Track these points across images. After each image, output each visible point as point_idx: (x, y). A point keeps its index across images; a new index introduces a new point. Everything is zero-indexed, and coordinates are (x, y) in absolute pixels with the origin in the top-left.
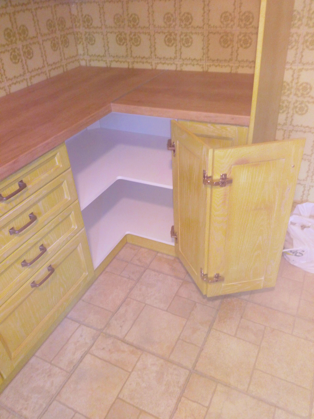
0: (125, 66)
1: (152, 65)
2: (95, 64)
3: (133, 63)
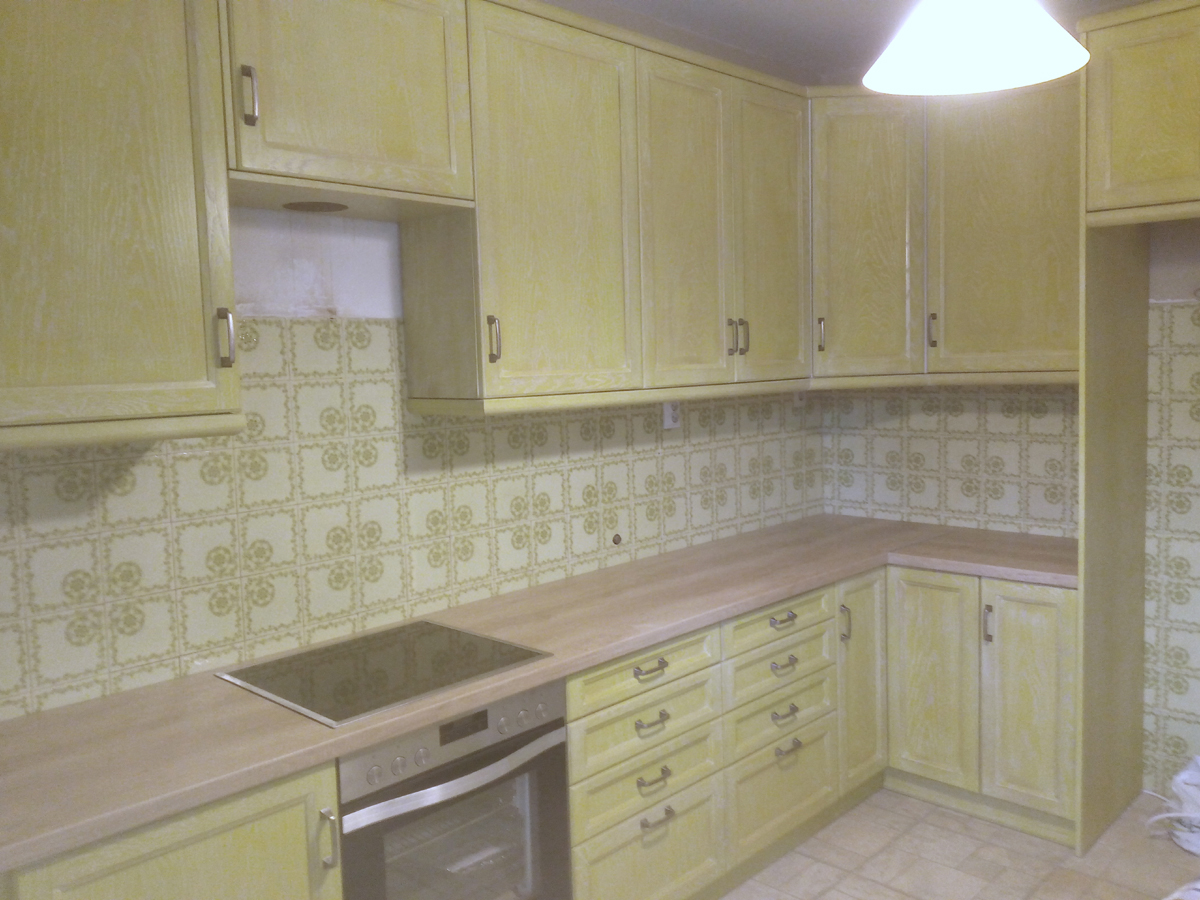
0: (897, 517)
1: (939, 519)
2: (848, 512)
3: (910, 514)
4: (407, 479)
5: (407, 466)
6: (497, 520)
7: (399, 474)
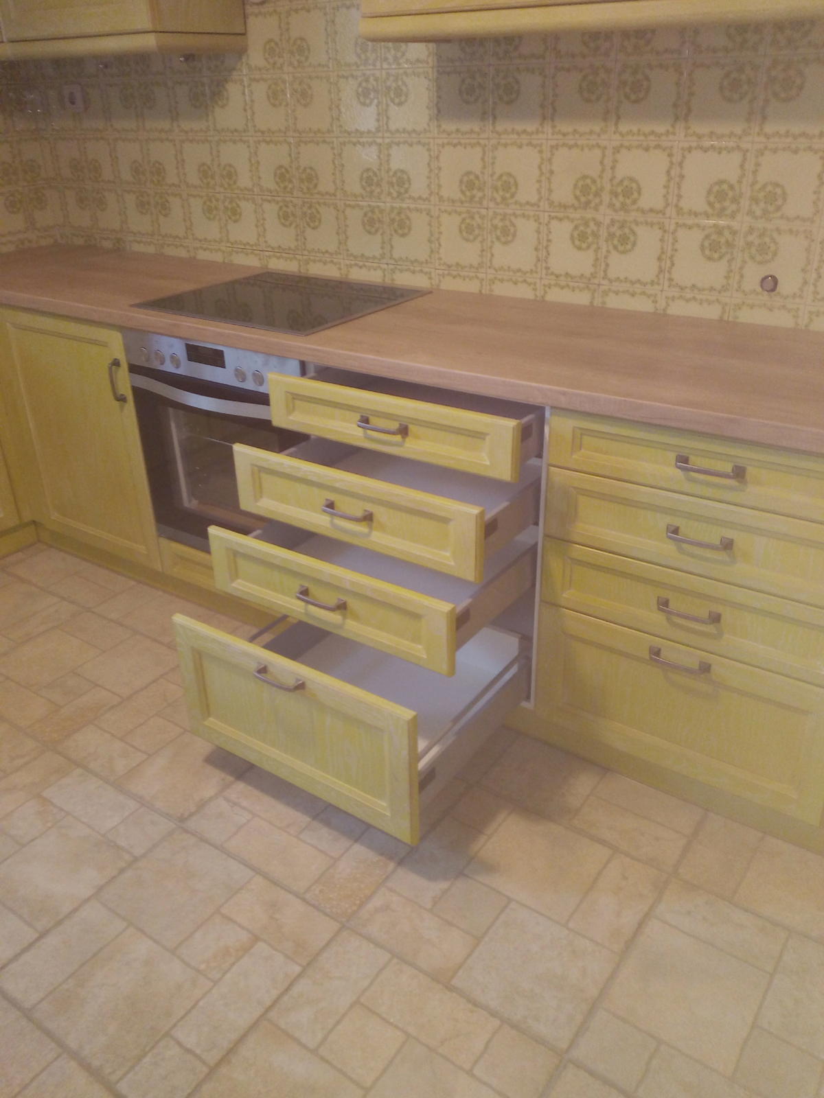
4: (439, 126)
5: (440, 110)
6: (551, 203)
7: (430, 119)
